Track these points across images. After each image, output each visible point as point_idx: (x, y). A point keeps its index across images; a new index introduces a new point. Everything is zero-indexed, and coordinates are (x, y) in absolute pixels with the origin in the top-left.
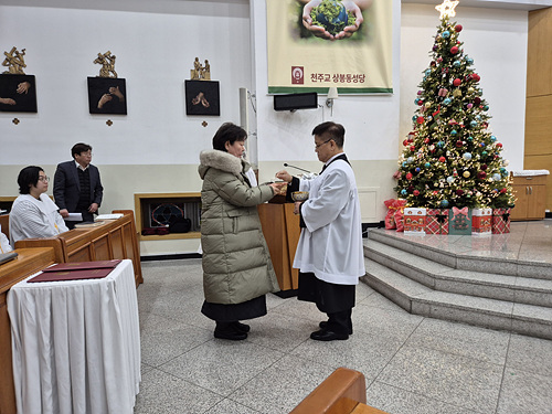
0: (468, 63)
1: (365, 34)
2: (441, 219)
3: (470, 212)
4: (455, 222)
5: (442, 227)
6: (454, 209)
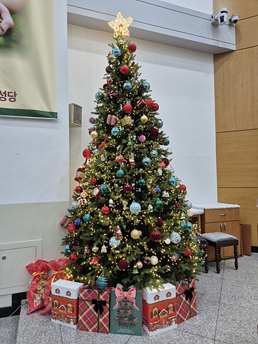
1: (16, 42)
2: (99, 306)
4: (118, 311)
5: (101, 320)
6: (117, 290)
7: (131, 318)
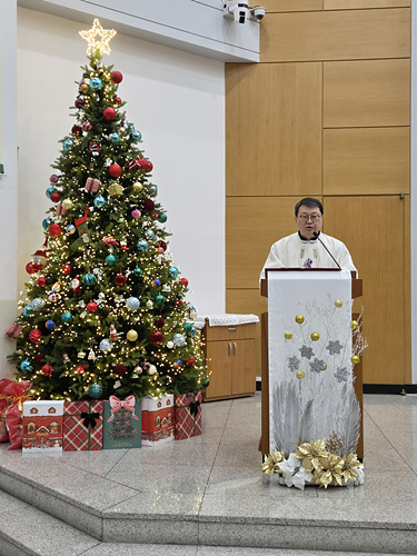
0: (133, 139)
2: (90, 420)
3: (138, 403)
4: (114, 423)
5: (92, 436)
6: (113, 401)
7: (130, 429)
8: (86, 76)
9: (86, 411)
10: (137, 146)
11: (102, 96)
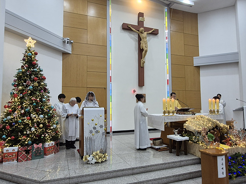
3: (43, 145)
4: (35, 152)
5: (28, 156)
6: (35, 145)
7: (40, 153)
8: (26, 52)
9: (26, 149)
10: (42, 73)
11: (31, 58)
